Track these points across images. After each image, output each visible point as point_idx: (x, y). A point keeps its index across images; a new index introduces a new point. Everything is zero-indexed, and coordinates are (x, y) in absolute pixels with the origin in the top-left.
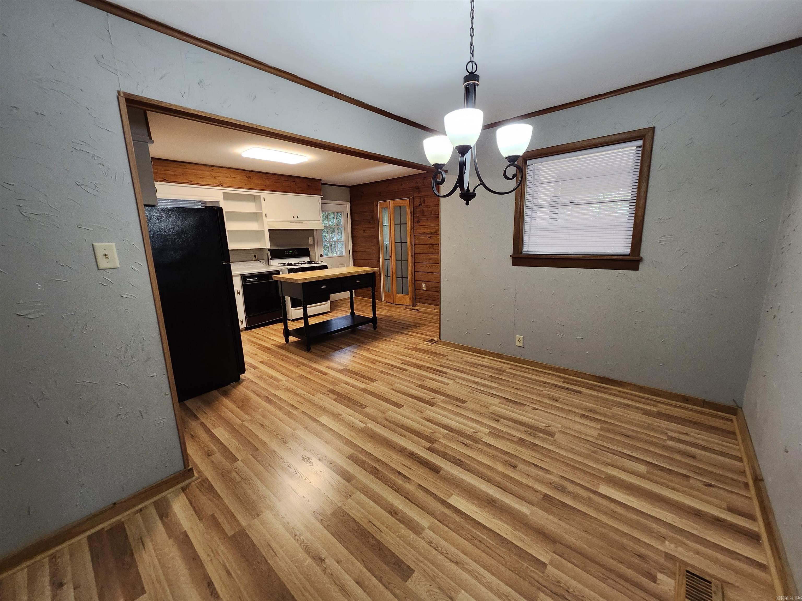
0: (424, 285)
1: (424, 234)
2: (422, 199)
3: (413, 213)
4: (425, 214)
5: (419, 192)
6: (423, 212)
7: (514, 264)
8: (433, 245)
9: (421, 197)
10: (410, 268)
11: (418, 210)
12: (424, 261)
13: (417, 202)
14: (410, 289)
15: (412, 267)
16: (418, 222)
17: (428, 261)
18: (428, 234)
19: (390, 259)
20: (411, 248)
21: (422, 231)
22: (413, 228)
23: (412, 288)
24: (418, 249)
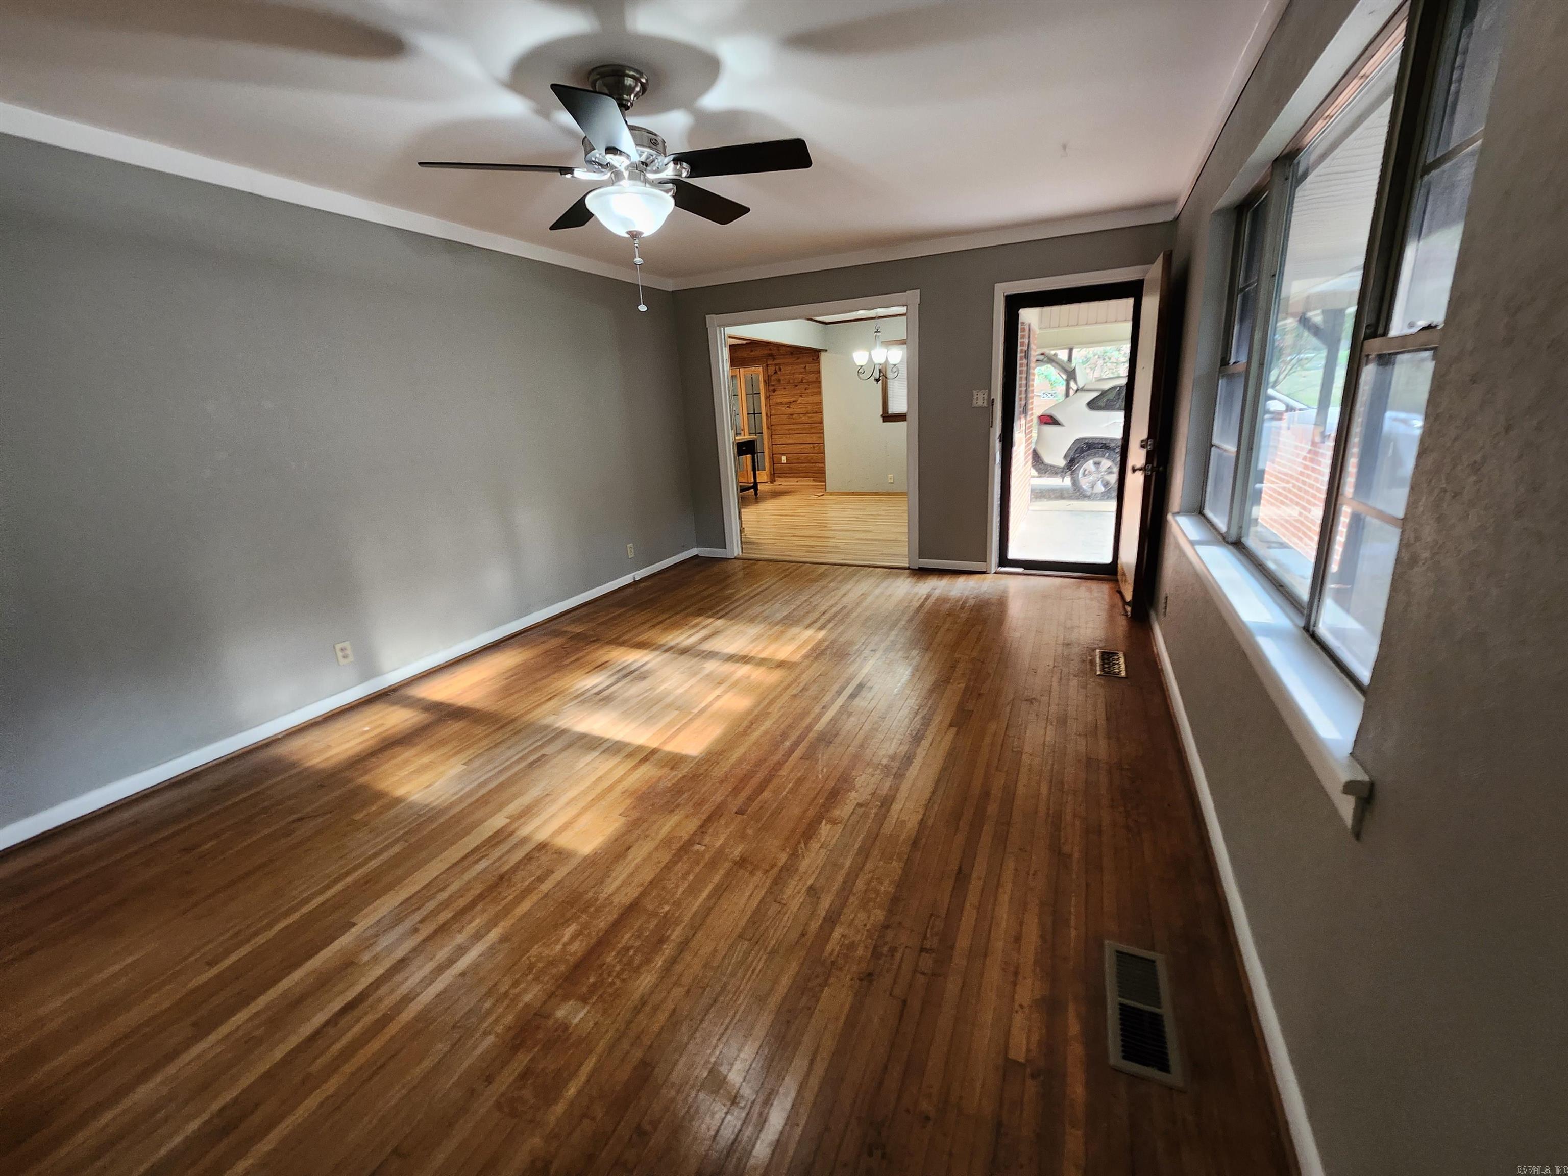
0: (784, 459)
1: (781, 403)
2: (777, 367)
3: (767, 382)
4: (782, 382)
5: (774, 359)
6: (779, 381)
7: (884, 421)
8: (792, 415)
9: (776, 365)
10: (766, 442)
11: (773, 378)
12: (782, 432)
13: (771, 370)
14: (767, 465)
15: (768, 439)
16: (774, 391)
17: (787, 432)
18: (786, 403)
19: (742, 432)
20: (767, 419)
21: (779, 401)
22: (767, 398)
23: (770, 462)
24: (774, 420)
